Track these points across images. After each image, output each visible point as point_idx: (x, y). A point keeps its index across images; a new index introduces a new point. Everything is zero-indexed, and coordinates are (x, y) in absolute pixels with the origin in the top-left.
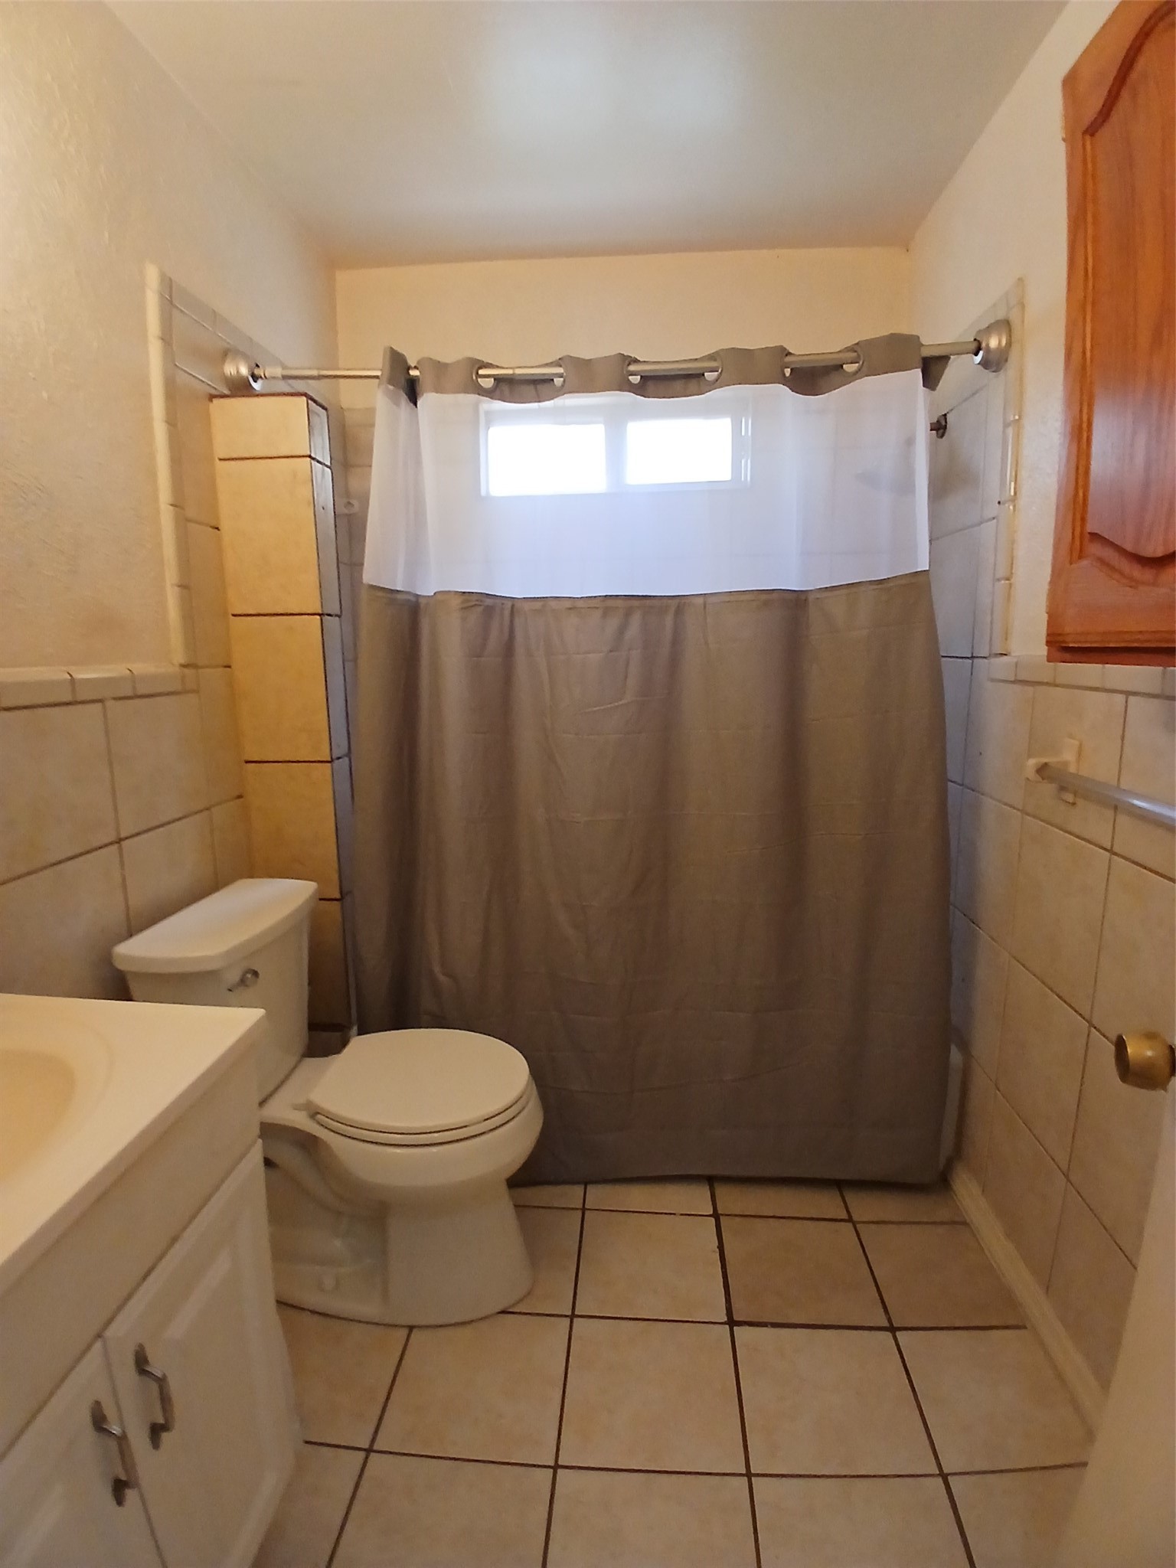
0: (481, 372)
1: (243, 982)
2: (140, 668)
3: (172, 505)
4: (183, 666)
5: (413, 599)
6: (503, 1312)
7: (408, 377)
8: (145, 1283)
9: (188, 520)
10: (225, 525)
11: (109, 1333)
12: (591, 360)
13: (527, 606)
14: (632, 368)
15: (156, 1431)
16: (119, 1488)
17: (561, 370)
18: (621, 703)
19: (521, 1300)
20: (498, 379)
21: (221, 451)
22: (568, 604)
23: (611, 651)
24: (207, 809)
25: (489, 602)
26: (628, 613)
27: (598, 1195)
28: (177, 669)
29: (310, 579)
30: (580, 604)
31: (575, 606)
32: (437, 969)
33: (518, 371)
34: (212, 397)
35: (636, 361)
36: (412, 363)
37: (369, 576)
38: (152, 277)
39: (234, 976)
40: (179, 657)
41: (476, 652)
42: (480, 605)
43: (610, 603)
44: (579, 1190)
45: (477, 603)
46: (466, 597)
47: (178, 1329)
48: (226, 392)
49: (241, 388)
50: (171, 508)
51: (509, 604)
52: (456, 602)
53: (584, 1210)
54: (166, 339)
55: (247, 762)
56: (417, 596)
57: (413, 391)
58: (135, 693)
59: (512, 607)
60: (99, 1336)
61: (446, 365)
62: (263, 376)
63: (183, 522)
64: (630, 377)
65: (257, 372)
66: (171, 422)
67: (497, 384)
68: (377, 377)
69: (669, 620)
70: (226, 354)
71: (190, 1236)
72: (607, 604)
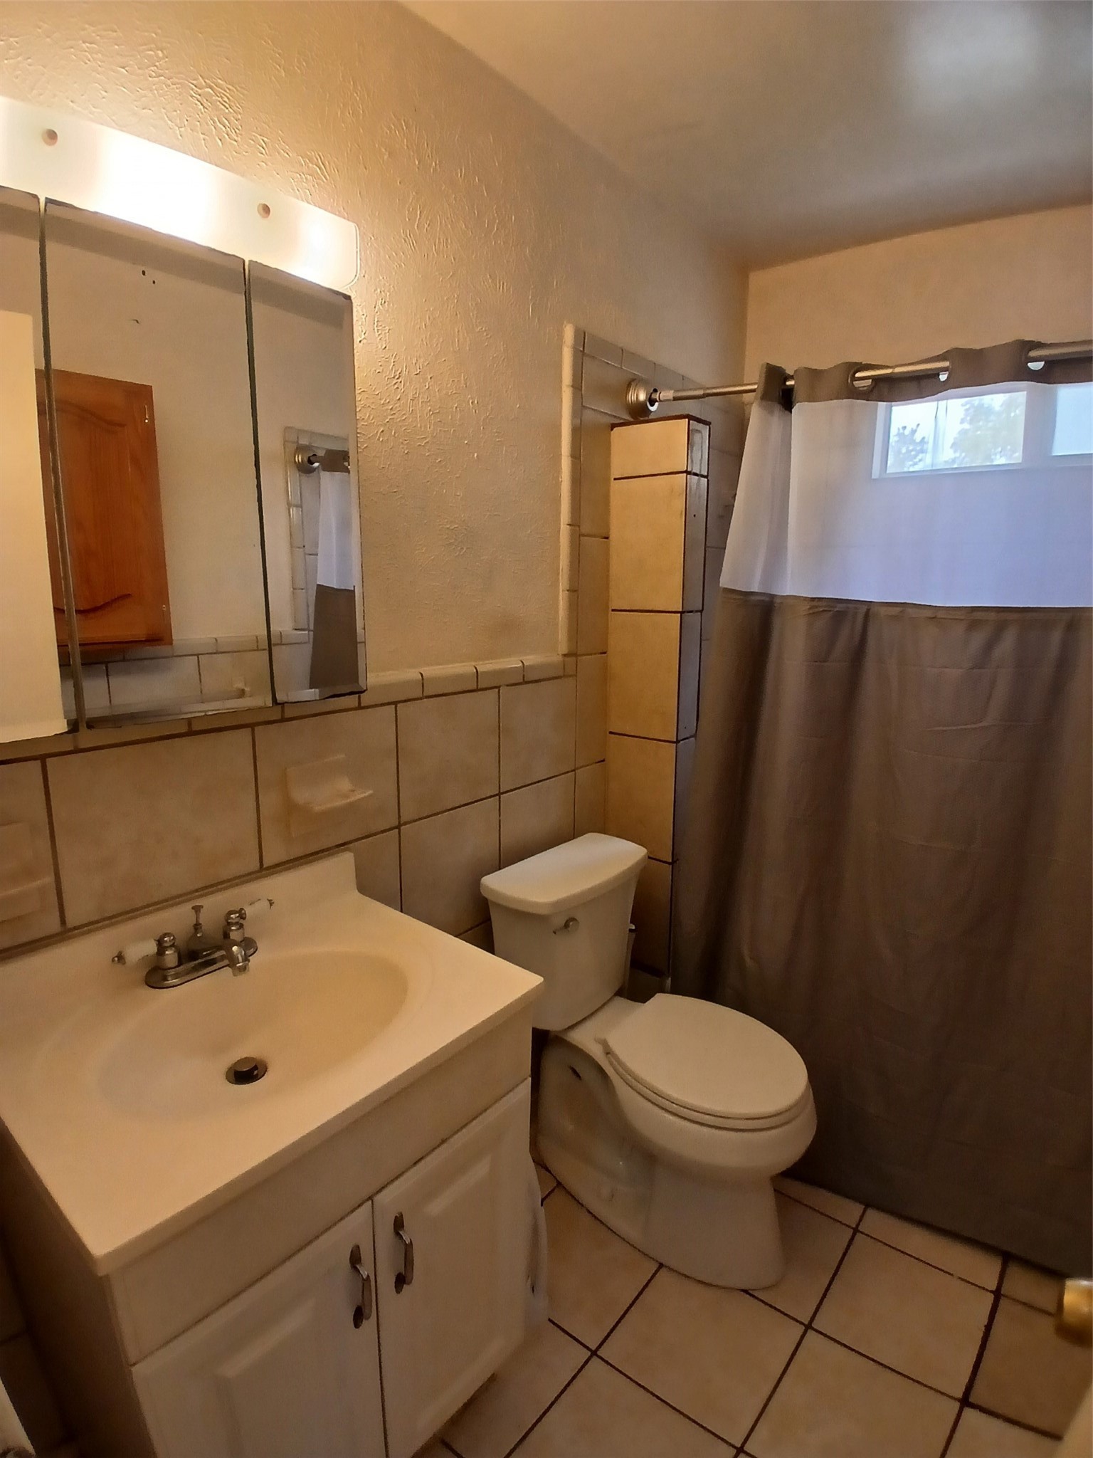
0: (858, 375)
1: (566, 926)
2: (530, 660)
3: (568, 525)
4: (565, 655)
5: (767, 599)
6: (746, 1292)
7: (783, 387)
8: (415, 1168)
9: (581, 535)
10: (614, 534)
11: (378, 1198)
12: (981, 350)
13: (883, 611)
14: (1033, 354)
15: (401, 1281)
16: (359, 1316)
17: (947, 364)
18: (980, 725)
19: (765, 1289)
20: (876, 380)
21: (616, 473)
22: (929, 613)
23: (972, 669)
24: (574, 770)
25: (840, 607)
26: (1000, 628)
27: (876, 1222)
28: (560, 658)
29: (676, 580)
30: (940, 614)
31: (939, 616)
32: (746, 952)
33: (898, 370)
34: (613, 426)
35: (1039, 345)
36: (790, 372)
37: (725, 581)
38: (569, 333)
39: (560, 921)
40: (563, 648)
41: (819, 659)
42: (830, 611)
43: (978, 615)
44: (857, 1209)
45: (825, 609)
46: (815, 603)
47: (436, 1207)
48: (629, 418)
49: (640, 414)
50: (568, 526)
51: (864, 609)
52: (804, 608)
53: (856, 1231)
54: (577, 387)
55: (611, 733)
56: (773, 596)
57: (786, 400)
58: (525, 679)
59: (868, 610)
60: (371, 1198)
61: (821, 371)
62: (658, 399)
63: (578, 535)
64: (1029, 364)
65: (656, 396)
66: (575, 456)
67: (876, 384)
68: (754, 391)
69: (1056, 637)
70: (631, 383)
71: (458, 1141)
72: (974, 617)
